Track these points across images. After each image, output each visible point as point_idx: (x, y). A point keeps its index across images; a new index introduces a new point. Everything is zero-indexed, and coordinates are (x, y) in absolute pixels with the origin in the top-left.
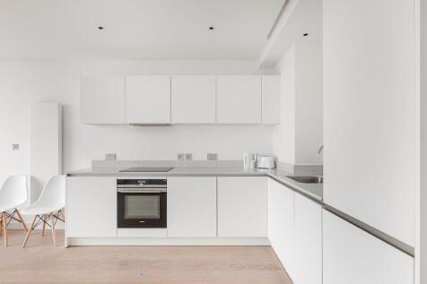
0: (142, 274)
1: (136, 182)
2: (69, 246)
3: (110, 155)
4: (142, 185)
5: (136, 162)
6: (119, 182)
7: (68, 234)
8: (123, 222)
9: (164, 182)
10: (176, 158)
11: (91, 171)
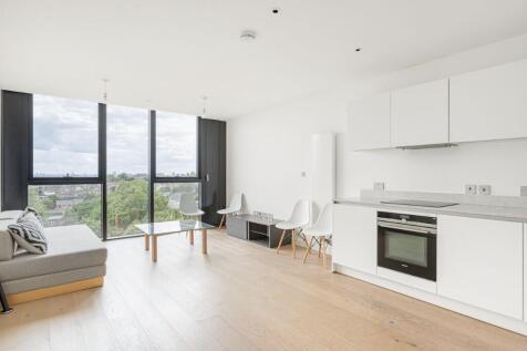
0: (392, 322)
1: (398, 217)
2: (335, 272)
3: (378, 184)
4: (404, 221)
5: (407, 193)
6: (381, 214)
7: (334, 260)
8: (384, 261)
9: (432, 221)
10: (463, 191)
11: (359, 200)
